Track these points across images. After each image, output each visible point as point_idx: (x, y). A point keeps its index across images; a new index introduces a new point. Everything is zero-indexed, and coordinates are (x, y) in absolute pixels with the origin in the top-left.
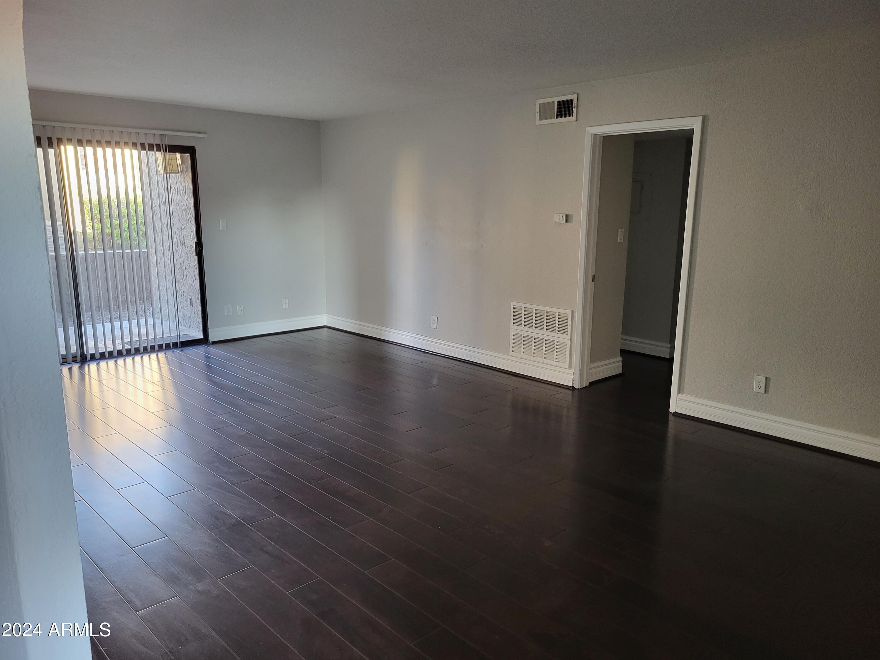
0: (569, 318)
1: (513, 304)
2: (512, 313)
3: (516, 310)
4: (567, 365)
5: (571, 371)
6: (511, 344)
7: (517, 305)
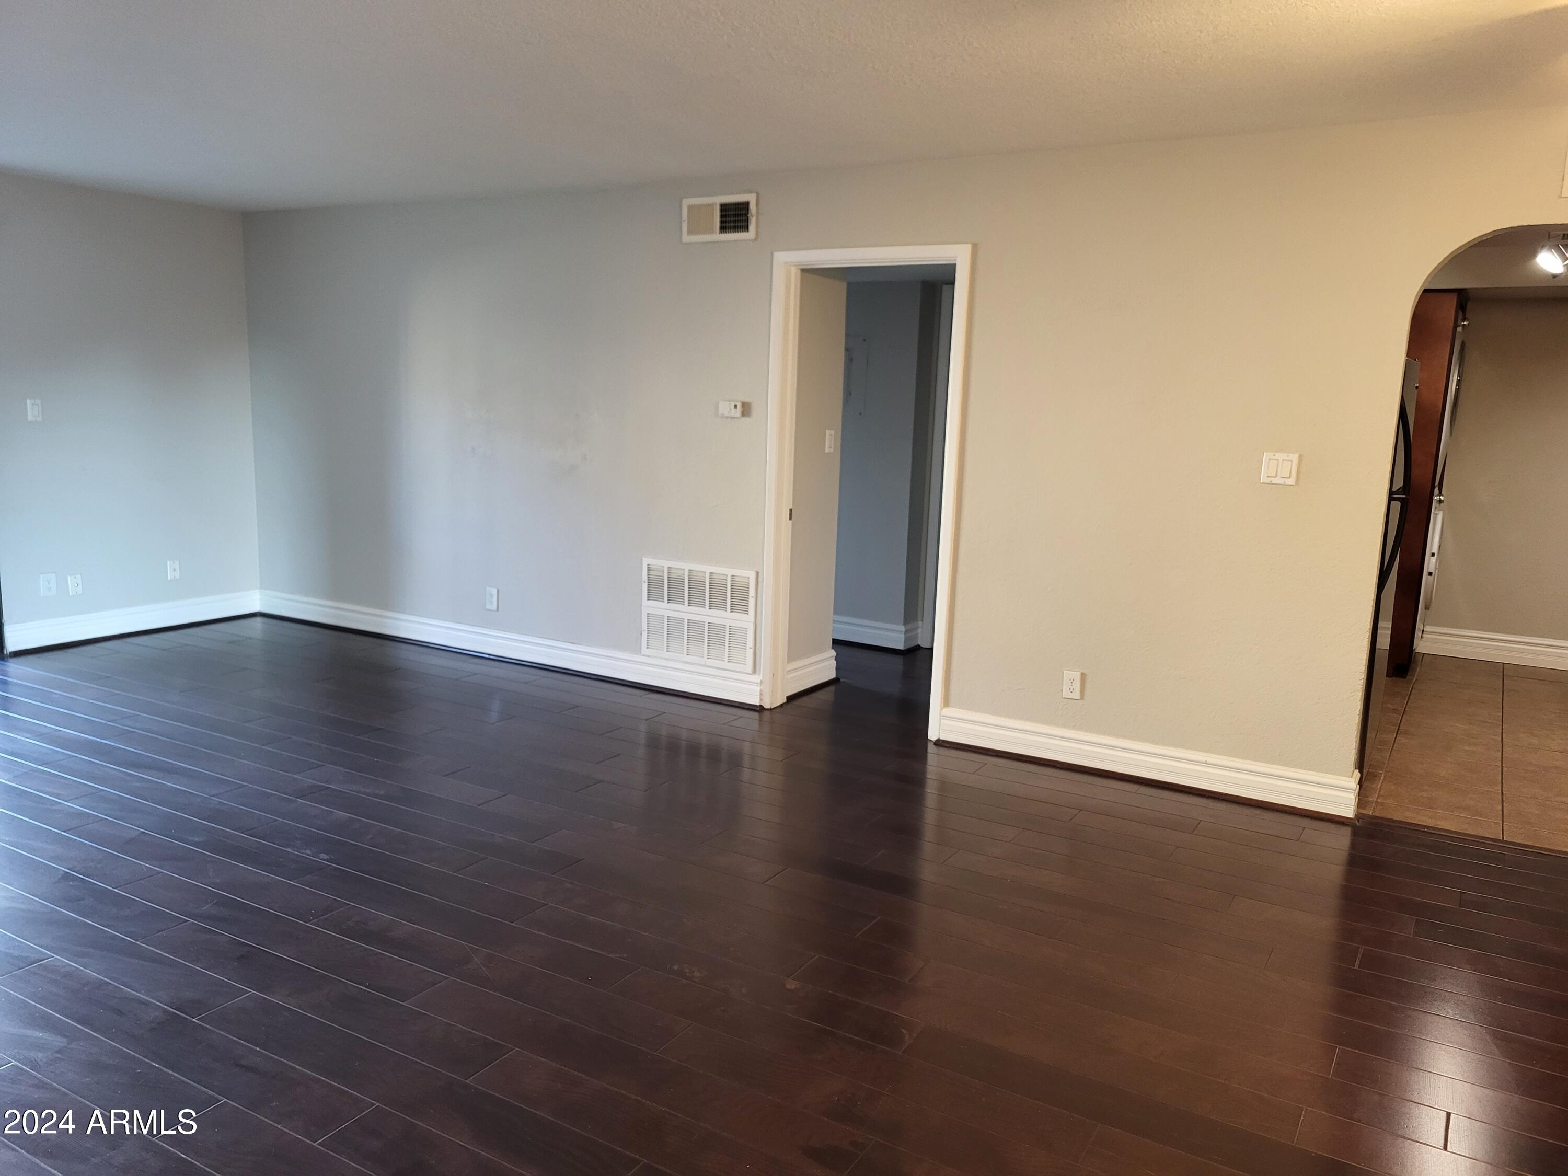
0: (750, 585)
1: (646, 561)
2: (645, 578)
3: (652, 573)
4: (749, 667)
5: (757, 678)
6: (645, 634)
7: (655, 562)
